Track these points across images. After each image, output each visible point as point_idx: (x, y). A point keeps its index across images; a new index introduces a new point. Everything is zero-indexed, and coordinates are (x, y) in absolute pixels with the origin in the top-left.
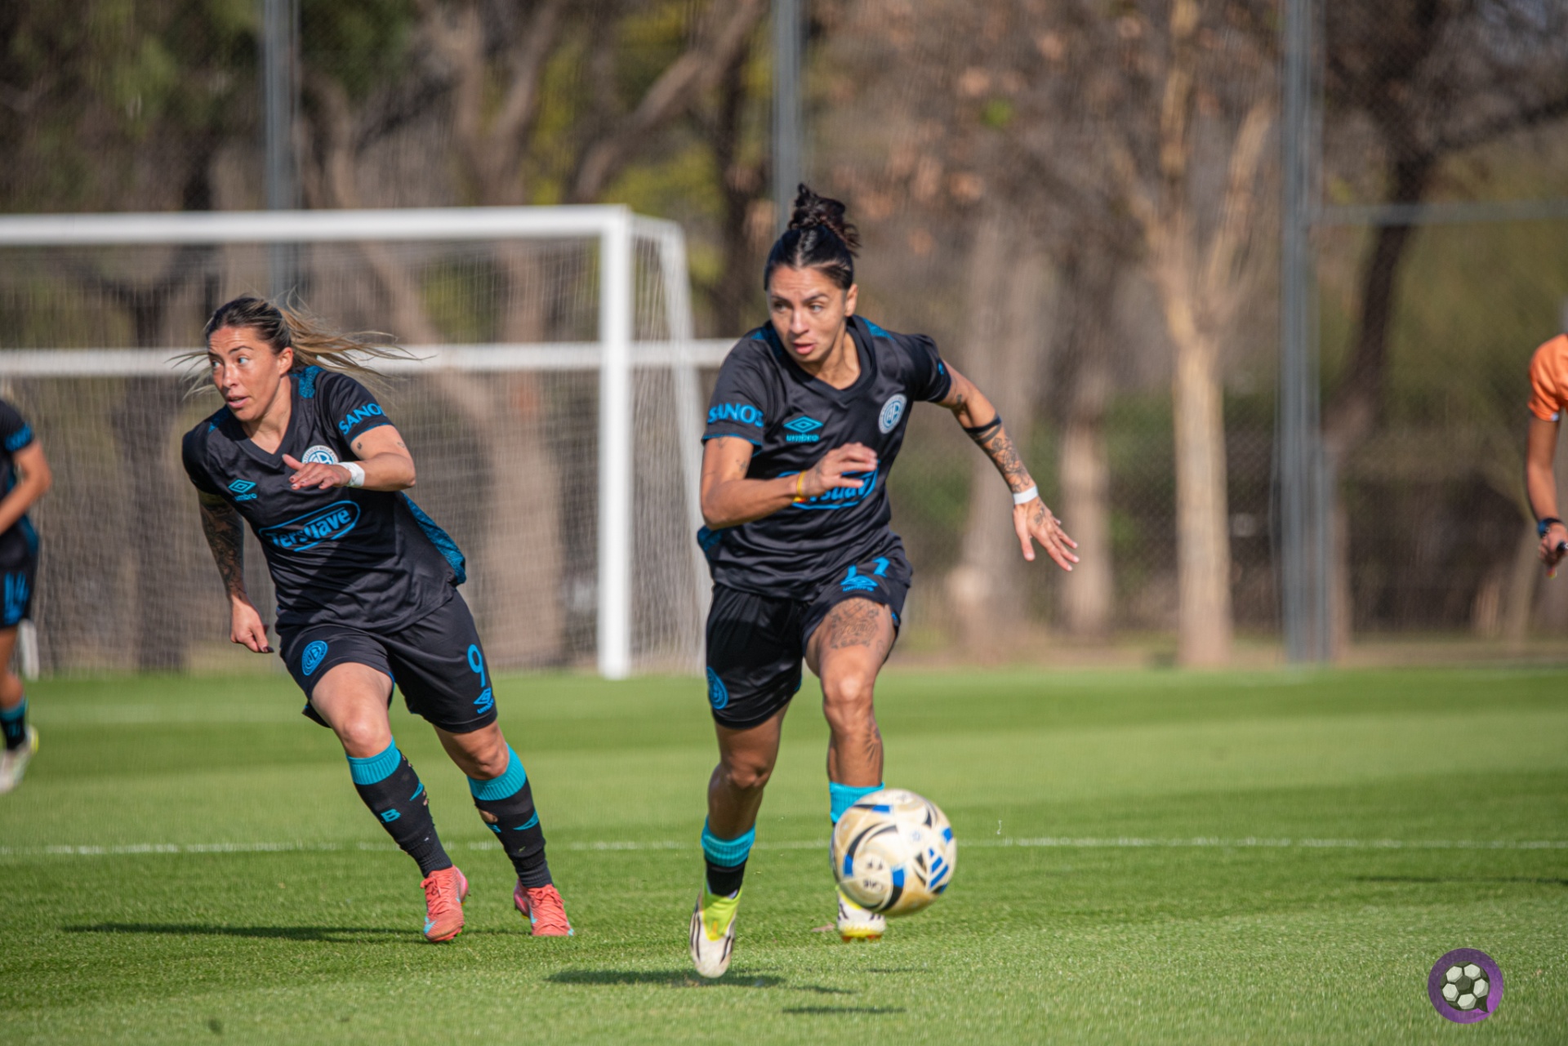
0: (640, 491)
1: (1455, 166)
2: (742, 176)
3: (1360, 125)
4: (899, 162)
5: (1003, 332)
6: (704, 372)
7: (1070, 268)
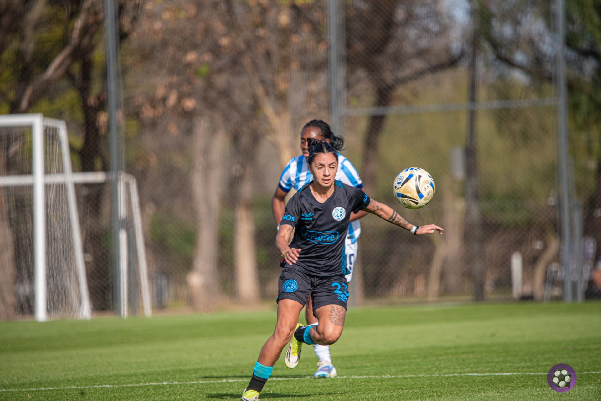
0: (50, 239)
1: (401, 91)
2: (92, 101)
3: (361, 73)
4: (160, 92)
5: (208, 168)
6: (78, 186)
7: (235, 138)
